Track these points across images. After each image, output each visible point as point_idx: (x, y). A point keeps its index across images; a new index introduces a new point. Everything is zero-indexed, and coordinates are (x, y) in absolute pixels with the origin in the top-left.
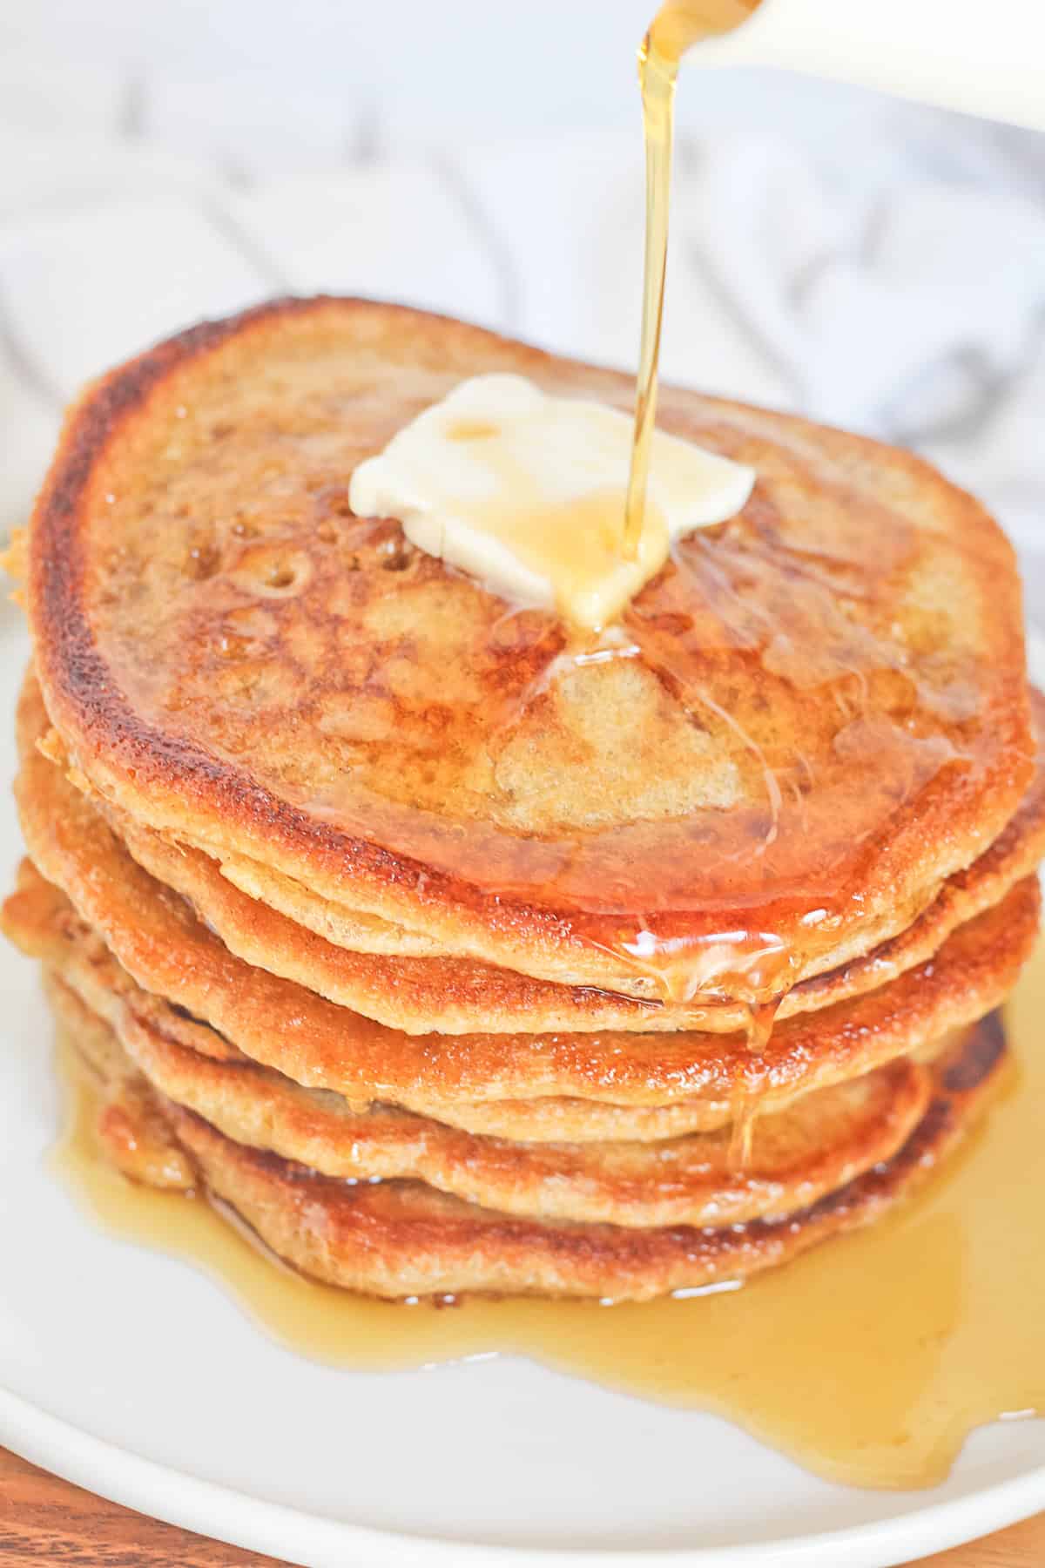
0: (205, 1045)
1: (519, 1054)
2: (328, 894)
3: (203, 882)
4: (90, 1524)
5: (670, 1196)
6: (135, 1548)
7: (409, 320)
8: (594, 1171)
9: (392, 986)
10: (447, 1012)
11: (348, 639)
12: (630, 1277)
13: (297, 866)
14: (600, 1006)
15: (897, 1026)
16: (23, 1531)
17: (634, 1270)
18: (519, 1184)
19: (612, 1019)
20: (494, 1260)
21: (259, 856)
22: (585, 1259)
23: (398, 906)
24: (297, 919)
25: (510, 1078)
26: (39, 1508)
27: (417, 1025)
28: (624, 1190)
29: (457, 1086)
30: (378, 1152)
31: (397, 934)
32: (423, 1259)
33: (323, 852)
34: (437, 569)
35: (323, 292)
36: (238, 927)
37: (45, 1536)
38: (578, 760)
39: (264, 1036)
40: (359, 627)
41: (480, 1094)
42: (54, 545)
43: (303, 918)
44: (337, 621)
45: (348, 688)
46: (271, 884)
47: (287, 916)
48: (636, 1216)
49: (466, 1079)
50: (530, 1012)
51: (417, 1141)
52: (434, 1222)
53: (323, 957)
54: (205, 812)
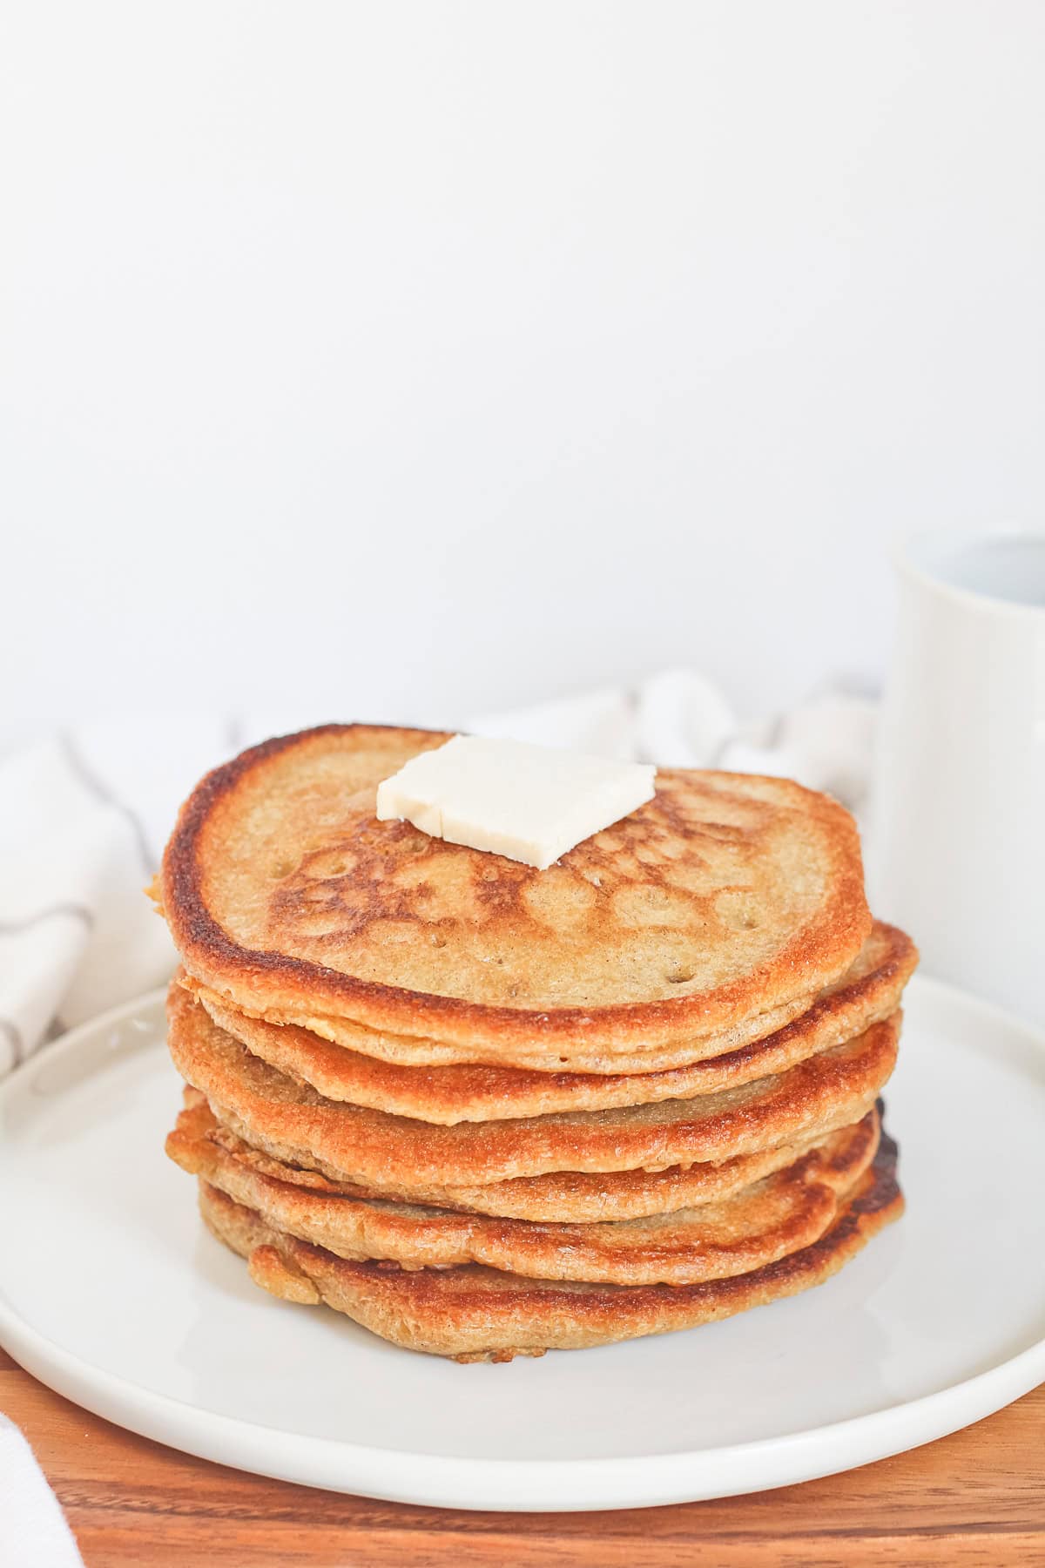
0: (313, 1181)
1: (526, 1141)
2: (379, 1027)
3: (297, 1051)
4: (258, 1499)
5: (651, 1259)
6: (289, 1509)
7: (417, 736)
8: (595, 1245)
9: (432, 1092)
10: (471, 1103)
11: (383, 892)
12: (628, 1317)
13: (356, 1011)
14: (576, 1086)
15: (793, 1106)
16: (210, 1505)
17: (629, 1313)
18: (540, 1252)
19: (586, 1098)
20: (529, 1314)
21: (329, 1010)
22: (593, 1308)
23: (426, 1024)
24: (362, 1050)
25: (521, 1157)
26: (219, 1493)
27: (451, 1117)
28: (616, 1255)
29: (485, 1166)
30: (439, 1237)
31: (430, 1048)
32: (477, 1315)
33: (373, 996)
34: (441, 846)
35: (355, 722)
36: (325, 1073)
37: (224, 1507)
38: (544, 937)
39: (349, 1151)
40: (391, 884)
41: (501, 1172)
42: (180, 866)
43: (364, 1046)
44: (378, 883)
45: (384, 916)
46: (341, 1029)
47: (355, 1049)
48: (625, 1274)
49: (490, 1162)
50: (528, 1096)
51: (467, 1228)
52: (486, 1293)
53: (383, 1082)
54: (291, 987)
